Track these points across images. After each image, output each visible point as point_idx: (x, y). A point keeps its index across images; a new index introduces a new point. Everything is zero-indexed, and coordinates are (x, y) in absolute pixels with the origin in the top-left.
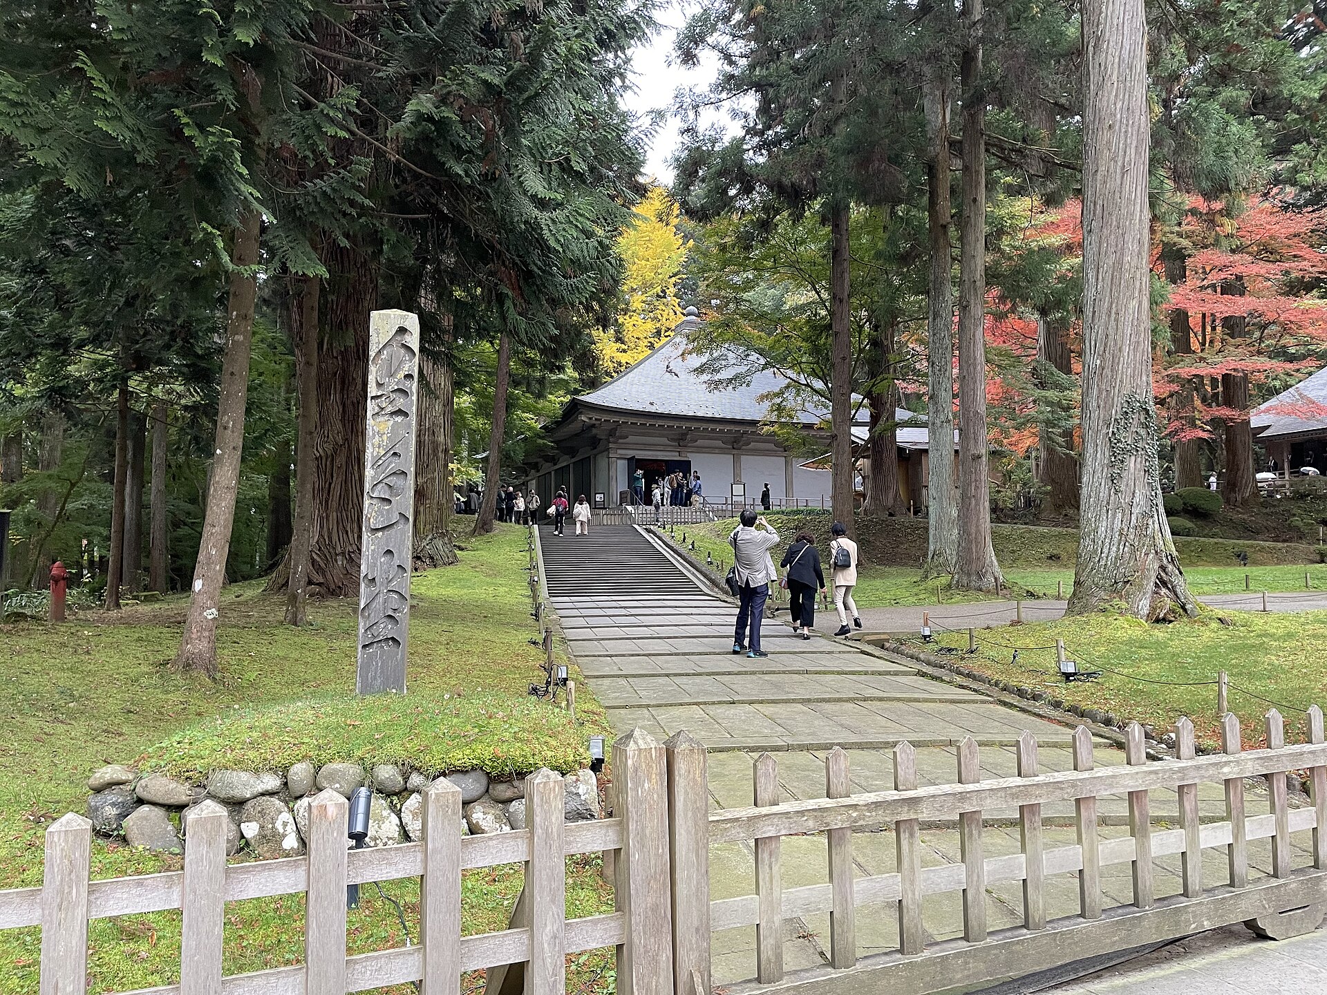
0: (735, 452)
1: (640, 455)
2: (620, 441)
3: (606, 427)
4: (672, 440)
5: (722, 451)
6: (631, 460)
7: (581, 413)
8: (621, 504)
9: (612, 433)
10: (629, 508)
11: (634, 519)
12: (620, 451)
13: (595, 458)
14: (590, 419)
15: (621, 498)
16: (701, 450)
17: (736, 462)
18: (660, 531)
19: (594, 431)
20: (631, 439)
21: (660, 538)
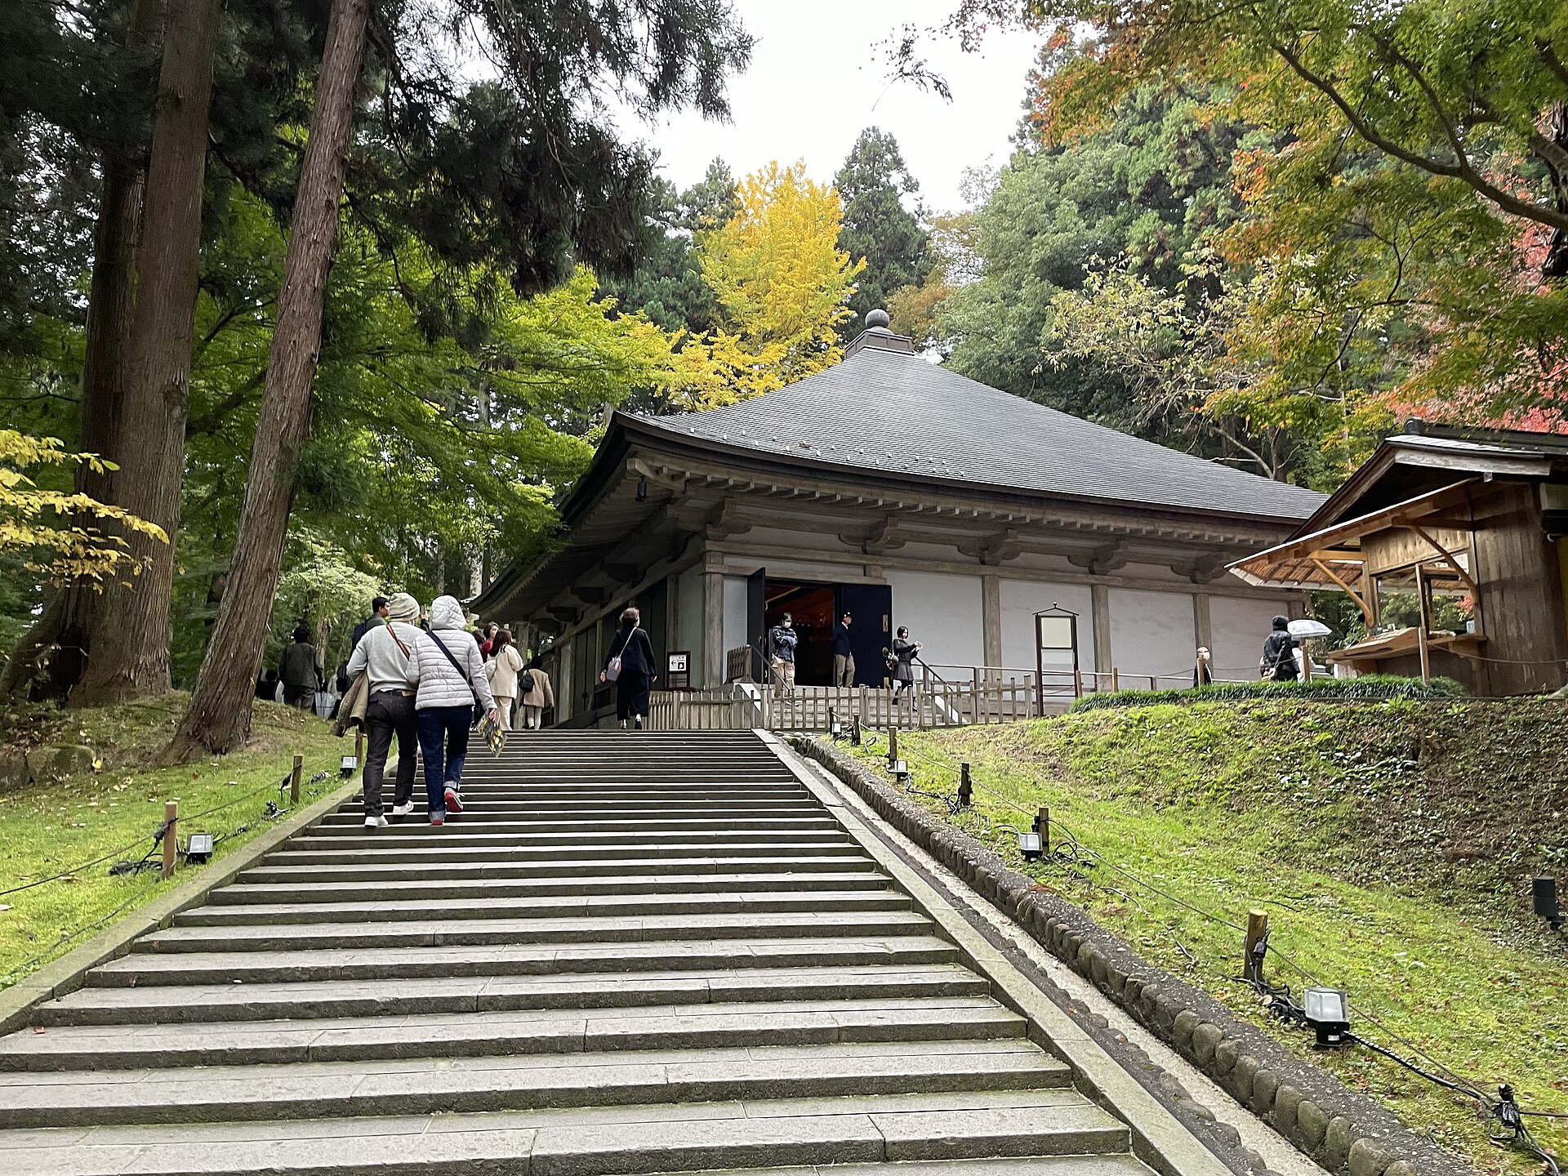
0: (987, 570)
1: (776, 569)
2: (731, 537)
3: (698, 502)
4: (850, 539)
5: (959, 569)
6: (755, 580)
7: (634, 455)
8: (730, 681)
9: (712, 516)
10: (748, 688)
11: (760, 714)
12: (729, 560)
13: (677, 581)
14: (658, 471)
15: (731, 668)
16: (914, 564)
17: (988, 596)
18: (843, 752)
19: (671, 511)
20: (756, 532)
21: (848, 779)
